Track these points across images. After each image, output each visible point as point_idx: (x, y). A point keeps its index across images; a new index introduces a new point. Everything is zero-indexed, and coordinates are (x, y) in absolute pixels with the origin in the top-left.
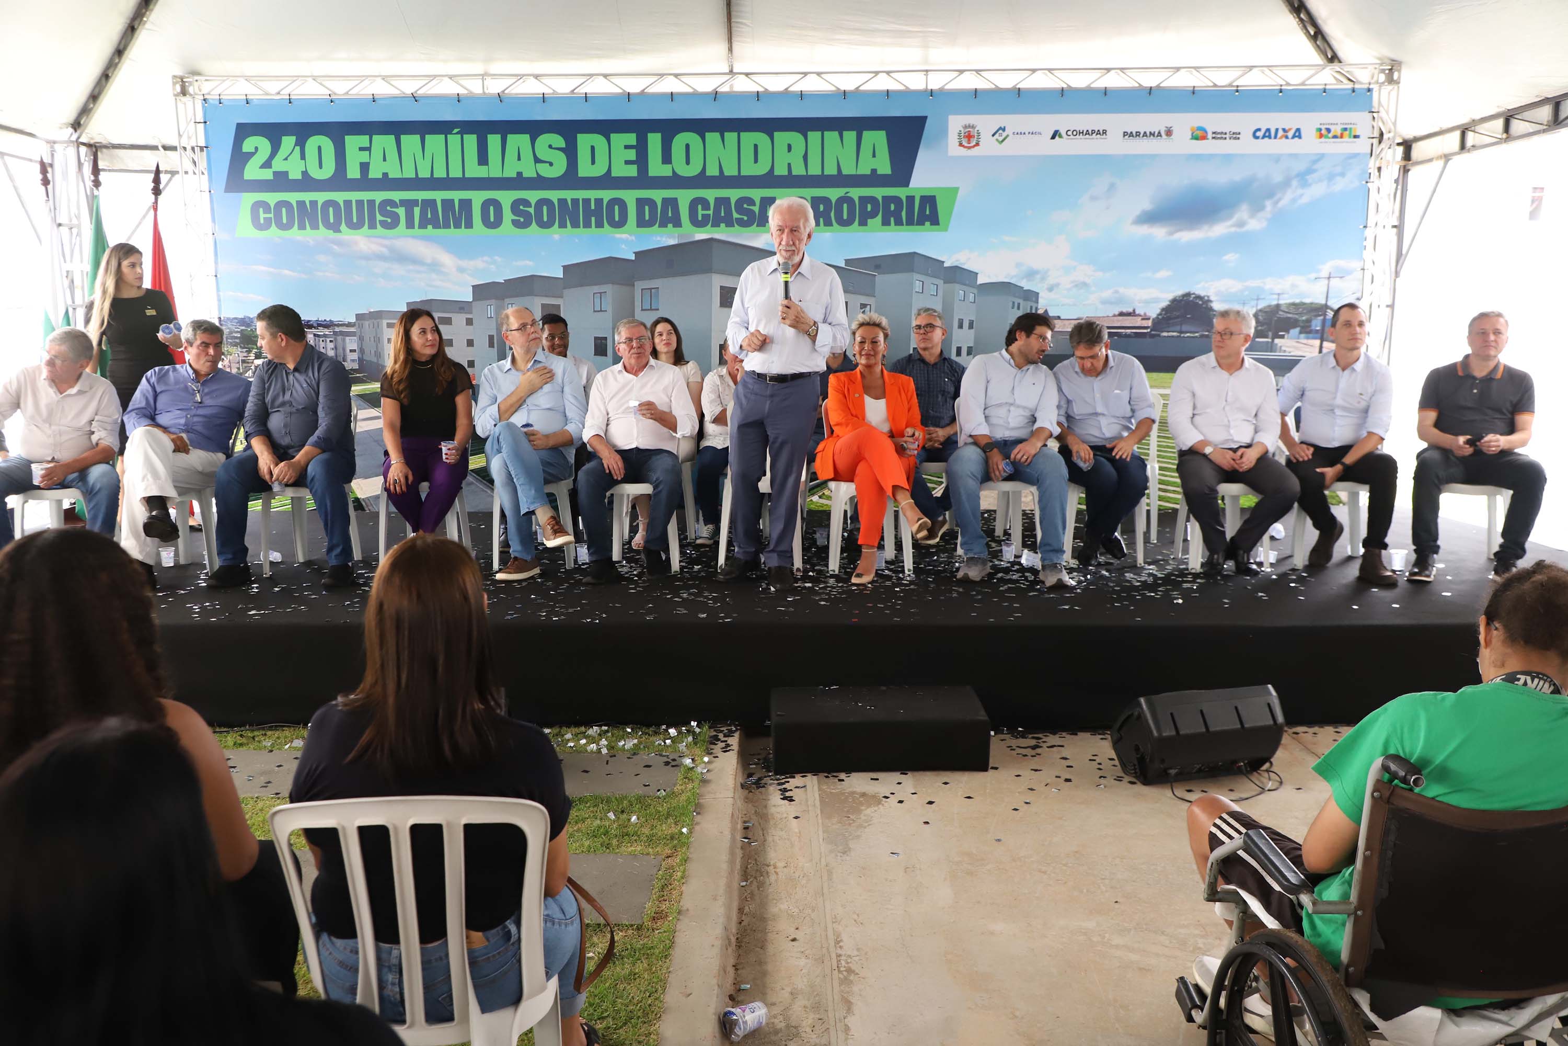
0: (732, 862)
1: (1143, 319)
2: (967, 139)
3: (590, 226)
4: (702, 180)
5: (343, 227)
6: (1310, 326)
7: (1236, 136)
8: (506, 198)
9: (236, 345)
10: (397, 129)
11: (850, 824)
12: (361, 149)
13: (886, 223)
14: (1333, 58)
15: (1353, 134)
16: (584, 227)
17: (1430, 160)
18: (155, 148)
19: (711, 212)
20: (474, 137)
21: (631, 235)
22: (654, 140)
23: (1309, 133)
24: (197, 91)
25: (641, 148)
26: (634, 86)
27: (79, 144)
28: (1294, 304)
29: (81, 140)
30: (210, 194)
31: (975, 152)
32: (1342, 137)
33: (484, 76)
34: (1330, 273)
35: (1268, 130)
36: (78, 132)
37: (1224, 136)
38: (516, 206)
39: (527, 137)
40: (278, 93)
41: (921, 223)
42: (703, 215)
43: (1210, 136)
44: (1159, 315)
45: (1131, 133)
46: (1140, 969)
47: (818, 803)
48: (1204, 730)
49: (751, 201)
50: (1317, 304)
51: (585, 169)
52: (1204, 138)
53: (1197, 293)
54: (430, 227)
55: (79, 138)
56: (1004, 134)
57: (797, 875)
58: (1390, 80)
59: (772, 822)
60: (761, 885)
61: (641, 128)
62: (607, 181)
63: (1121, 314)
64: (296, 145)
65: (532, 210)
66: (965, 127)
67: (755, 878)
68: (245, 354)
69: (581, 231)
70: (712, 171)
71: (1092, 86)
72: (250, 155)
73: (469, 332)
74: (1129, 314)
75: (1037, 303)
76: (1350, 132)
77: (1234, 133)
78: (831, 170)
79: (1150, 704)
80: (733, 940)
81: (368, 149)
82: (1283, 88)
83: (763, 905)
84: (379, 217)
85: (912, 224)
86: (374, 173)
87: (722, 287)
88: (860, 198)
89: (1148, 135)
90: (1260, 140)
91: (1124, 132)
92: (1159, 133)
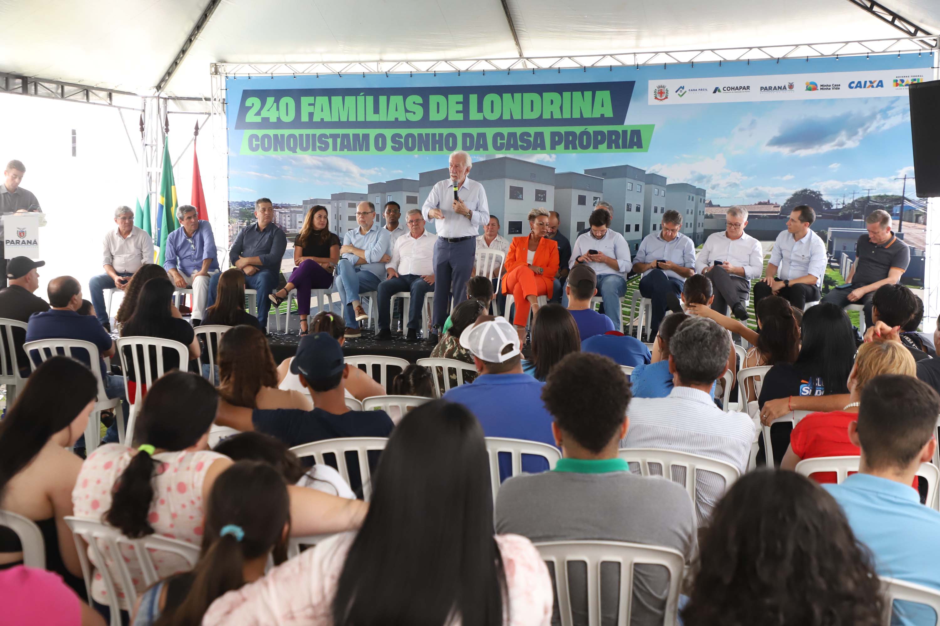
1: (774, 207)
2: (660, 95)
3: (435, 150)
4: (500, 122)
5: (298, 150)
7: (837, 87)
8: (389, 133)
9: (236, 217)
10: (329, 93)
12: (310, 105)
13: (609, 147)
16: (432, 150)
18: (200, 99)
19: (505, 141)
20: (372, 97)
22: (473, 98)
23: (888, 83)
24: (223, 71)
25: (466, 103)
26: (462, 66)
27: (159, 97)
28: (880, 196)
29: (160, 96)
30: (227, 131)
31: (666, 102)
32: (912, 85)
33: (378, 62)
34: (906, 175)
35: (860, 82)
36: (160, 91)
37: (829, 87)
38: (394, 138)
39: (401, 97)
40: (266, 73)
41: (631, 147)
42: (500, 143)
43: (819, 87)
44: (785, 204)
45: (766, 87)
49: (529, 135)
50: (896, 196)
51: (434, 116)
52: (815, 89)
53: (811, 189)
54: (346, 150)
55: (159, 94)
56: (683, 91)
61: (465, 91)
62: (446, 123)
63: (760, 203)
64: (274, 102)
65: (403, 140)
66: (659, 87)
68: (241, 223)
69: (431, 153)
70: (506, 117)
71: (741, 58)
72: (250, 108)
74: (765, 204)
75: (705, 196)
76: (918, 82)
77: (835, 85)
78: (576, 115)
81: (313, 105)
82: (869, 55)
84: (318, 144)
85: (626, 148)
86: (316, 119)
87: (511, 187)
88: (594, 132)
89: (777, 88)
90: (854, 89)
91: (761, 87)
92: (785, 87)
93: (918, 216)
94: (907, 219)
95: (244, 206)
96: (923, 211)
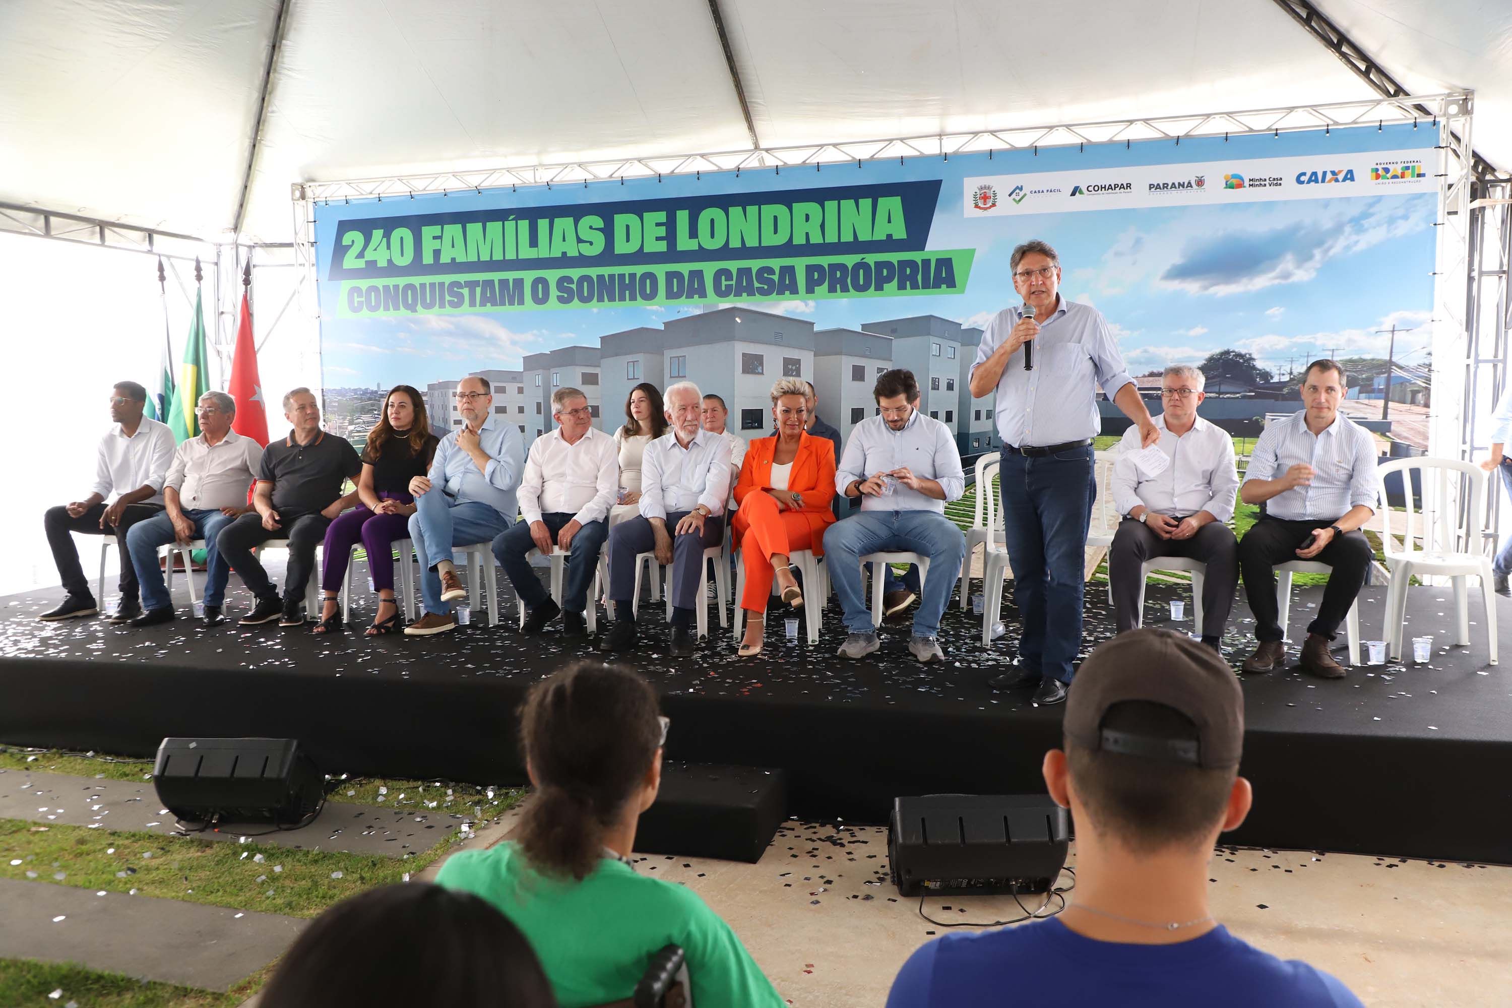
2: (982, 201)
3: (625, 300)
4: (725, 253)
5: (419, 308)
6: (1372, 385)
7: (1276, 182)
8: (552, 276)
9: (334, 413)
10: (463, 218)
12: (435, 238)
13: (902, 287)
14: (1396, 92)
16: (619, 301)
19: (733, 283)
20: (527, 222)
21: (661, 307)
22: (683, 217)
23: (1363, 175)
24: (311, 195)
25: (671, 225)
26: (664, 168)
27: (238, 245)
28: (1351, 361)
29: (239, 242)
30: (317, 285)
31: (992, 212)
32: (1403, 176)
33: (535, 168)
34: (1394, 326)
36: (237, 234)
37: (1263, 183)
38: (562, 282)
39: (571, 220)
40: (371, 193)
41: (937, 285)
42: (726, 285)
43: (1247, 183)
45: (1158, 185)
48: (959, 841)
49: (771, 271)
50: (1378, 360)
51: (621, 247)
52: (1240, 186)
53: (1236, 351)
54: (489, 305)
55: (237, 240)
56: (1022, 194)
58: (1463, 111)
61: (670, 206)
62: (640, 257)
63: (1152, 375)
64: (383, 237)
65: (574, 286)
66: (981, 188)
68: (341, 421)
69: (617, 304)
70: (735, 243)
71: (1115, 139)
72: (348, 247)
73: (520, 400)
76: (1413, 170)
77: (1274, 179)
78: (847, 237)
81: (440, 237)
82: (1330, 127)
84: (448, 298)
85: (929, 287)
86: (445, 259)
87: (744, 355)
88: (876, 263)
89: (1177, 186)
90: (1305, 185)
91: (1150, 185)
92: (1189, 183)
93: (1414, 393)
94: (1397, 399)
95: (344, 396)
96: (1424, 385)
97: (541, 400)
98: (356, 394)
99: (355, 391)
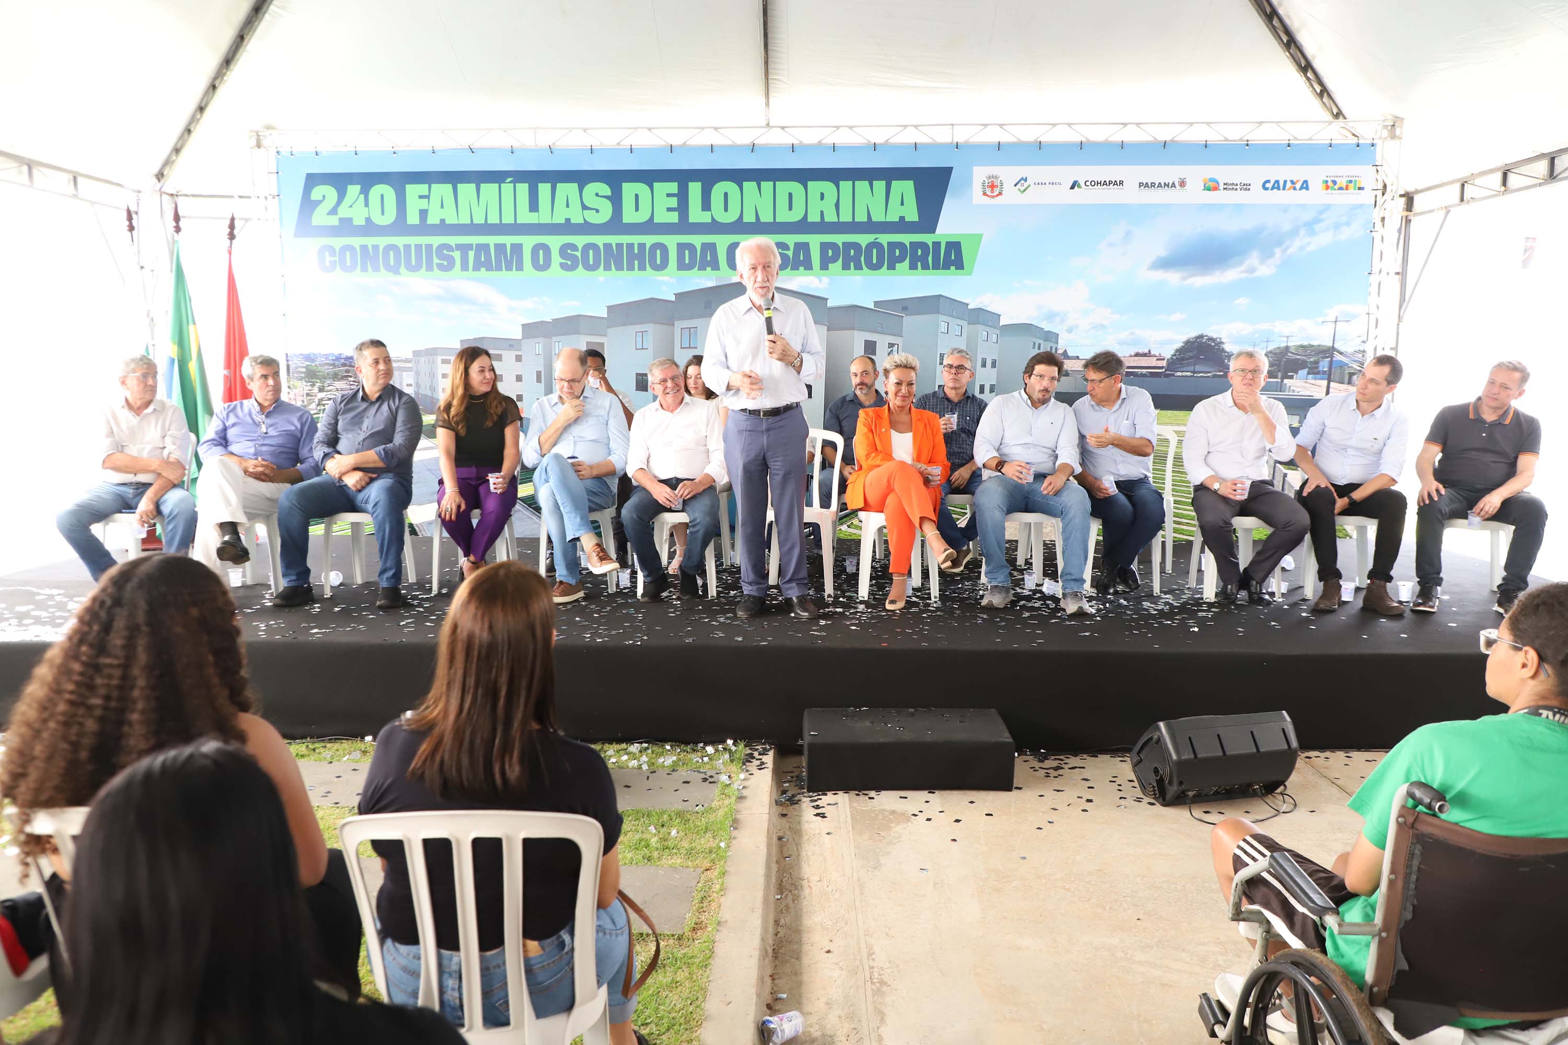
0: (768, 876)
1: (1157, 360)
2: (990, 189)
3: (633, 269)
4: (739, 227)
5: (403, 269)
6: (1317, 368)
7: (1246, 187)
8: (555, 242)
9: (301, 379)
10: (454, 178)
11: (880, 841)
12: (421, 197)
13: (913, 267)
14: (1338, 115)
15: (1358, 186)
16: (627, 270)
17: (1431, 211)
18: (230, 197)
20: (526, 185)
21: (672, 278)
22: (695, 189)
23: (1316, 185)
24: (271, 144)
25: (683, 196)
26: (676, 138)
27: (162, 193)
28: (1302, 346)
29: (163, 190)
30: (281, 239)
31: (998, 200)
32: (1347, 189)
33: (536, 129)
34: (1337, 318)
35: (1277, 182)
36: (162, 181)
37: (1235, 187)
38: (565, 250)
40: (346, 146)
41: (946, 267)
43: (1221, 187)
44: (1173, 356)
45: (1147, 183)
46: (1164, 985)
47: (849, 819)
48: (1221, 754)
50: (1323, 346)
51: (629, 216)
52: (1216, 189)
53: (1210, 335)
54: (483, 269)
55: (161, 188)
56: (1026, 185)
57: (830, 889)
58: (1393, 136)
59: (805, 837)
60: (796, 898)
61: (682, 177)
62: (650, 227)
63: (1137, 355)
64: (360, 193)
65: (579, 254)
66: (989, 177)
67: (791, 891)
68: (309, 388)
69: (625, 273)
70: (749, 218)
71: (1109, 139)
72: (319, 202)
73: (518, 368)
74: (1145, 355)
75: (1057, 343)
76: (1355, 185)
77: (1244, 185)
78: (861, 217)
79: (1169, 728)
80: (770, 951)
81: (428, 197)
82: (1290, 142)
83: (798, 917)
84: (436, 260)
85: (939, 269)
86: (433, 219)
88: (889, 243)
89: (1163, 186)
90: (1269, 191)
91: (1140, 183)
92: (1173, 183)
94: (1337, 380)
95: (313, 361)
96: (1359, 368)
97: (541, 369)
98: (327, 359)
99: (326, 356)
